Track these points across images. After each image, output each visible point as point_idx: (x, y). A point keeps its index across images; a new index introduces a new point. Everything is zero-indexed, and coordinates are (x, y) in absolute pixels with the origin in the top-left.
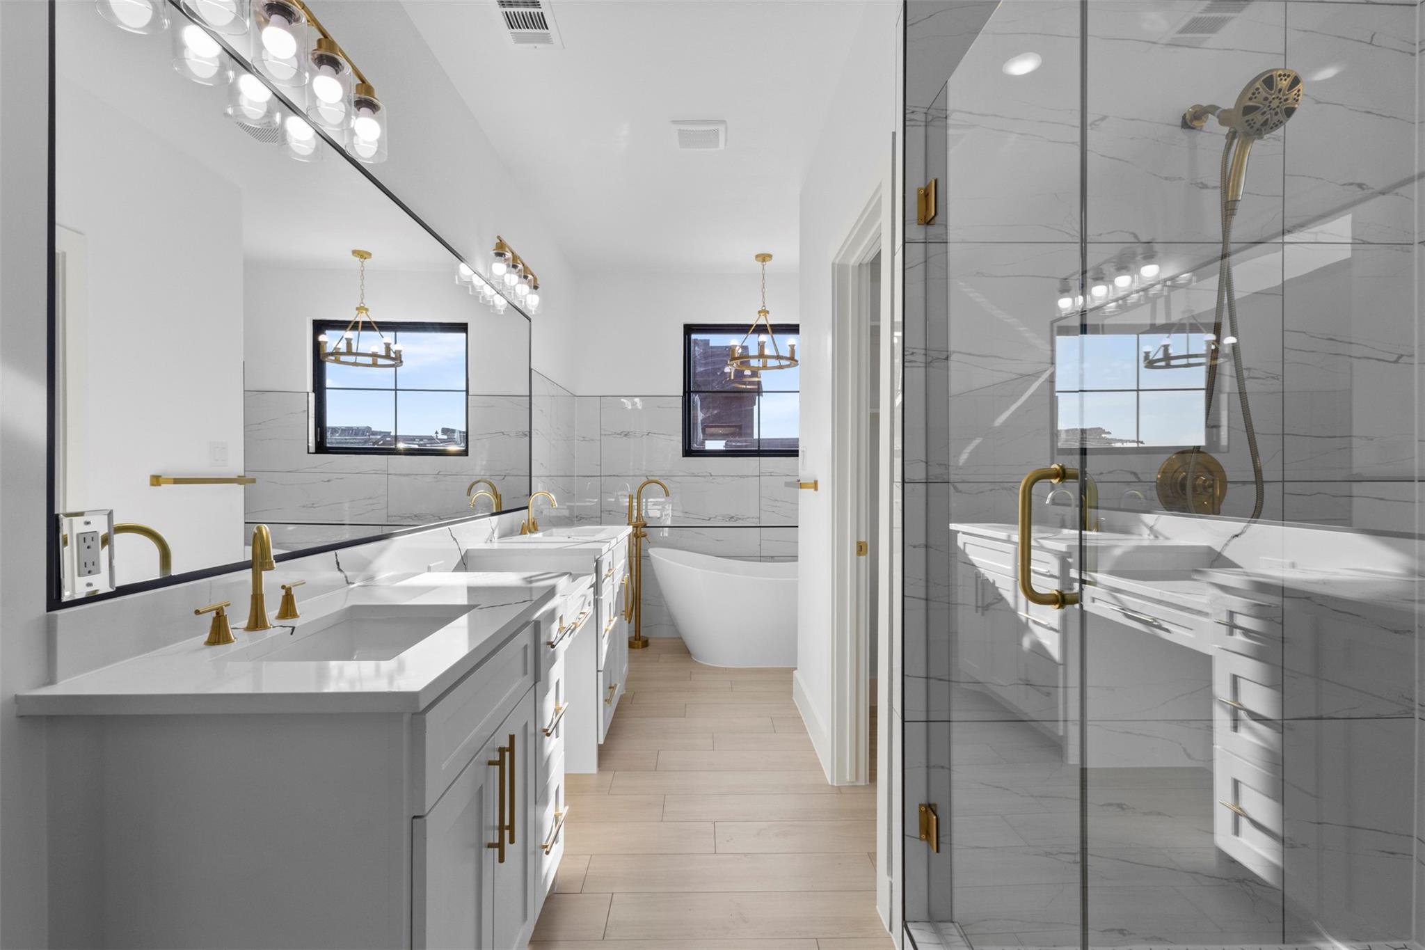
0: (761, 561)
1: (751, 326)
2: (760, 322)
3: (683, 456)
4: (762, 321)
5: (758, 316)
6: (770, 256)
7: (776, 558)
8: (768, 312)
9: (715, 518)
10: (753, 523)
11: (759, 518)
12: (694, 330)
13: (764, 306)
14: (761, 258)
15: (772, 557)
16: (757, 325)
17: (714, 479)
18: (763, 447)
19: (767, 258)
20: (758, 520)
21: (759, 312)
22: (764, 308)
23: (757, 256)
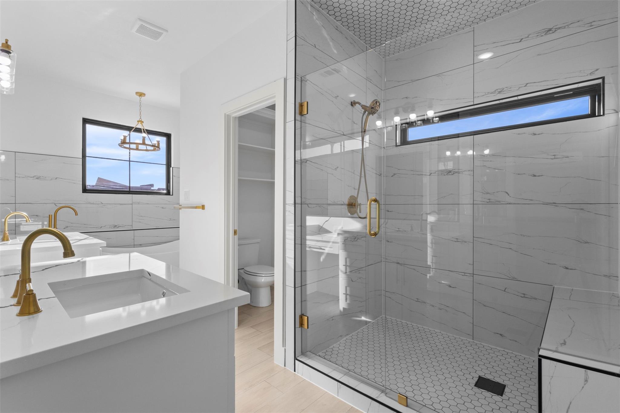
0: (134, 247)
1: (133, 128)
2: (138, 127)
3: (83, 193)
4: (139, 126)
5: (137, 123)
6: (144, 94)
7: (142, 245)
8: (143, 122)
9: (105, 226)
10: (129, 228)
11: (132, 226)
12: (87, 121)
13: (140, 119)
14: (139, 94)
15: (140, 245)
16: (136, 128)
17: (104, 205)
18: (132, 189)
19: (143, 95)
20: (131, 227)
21: (138, 121)
22: (140, 120)
23: (137, 93)
